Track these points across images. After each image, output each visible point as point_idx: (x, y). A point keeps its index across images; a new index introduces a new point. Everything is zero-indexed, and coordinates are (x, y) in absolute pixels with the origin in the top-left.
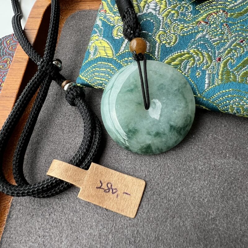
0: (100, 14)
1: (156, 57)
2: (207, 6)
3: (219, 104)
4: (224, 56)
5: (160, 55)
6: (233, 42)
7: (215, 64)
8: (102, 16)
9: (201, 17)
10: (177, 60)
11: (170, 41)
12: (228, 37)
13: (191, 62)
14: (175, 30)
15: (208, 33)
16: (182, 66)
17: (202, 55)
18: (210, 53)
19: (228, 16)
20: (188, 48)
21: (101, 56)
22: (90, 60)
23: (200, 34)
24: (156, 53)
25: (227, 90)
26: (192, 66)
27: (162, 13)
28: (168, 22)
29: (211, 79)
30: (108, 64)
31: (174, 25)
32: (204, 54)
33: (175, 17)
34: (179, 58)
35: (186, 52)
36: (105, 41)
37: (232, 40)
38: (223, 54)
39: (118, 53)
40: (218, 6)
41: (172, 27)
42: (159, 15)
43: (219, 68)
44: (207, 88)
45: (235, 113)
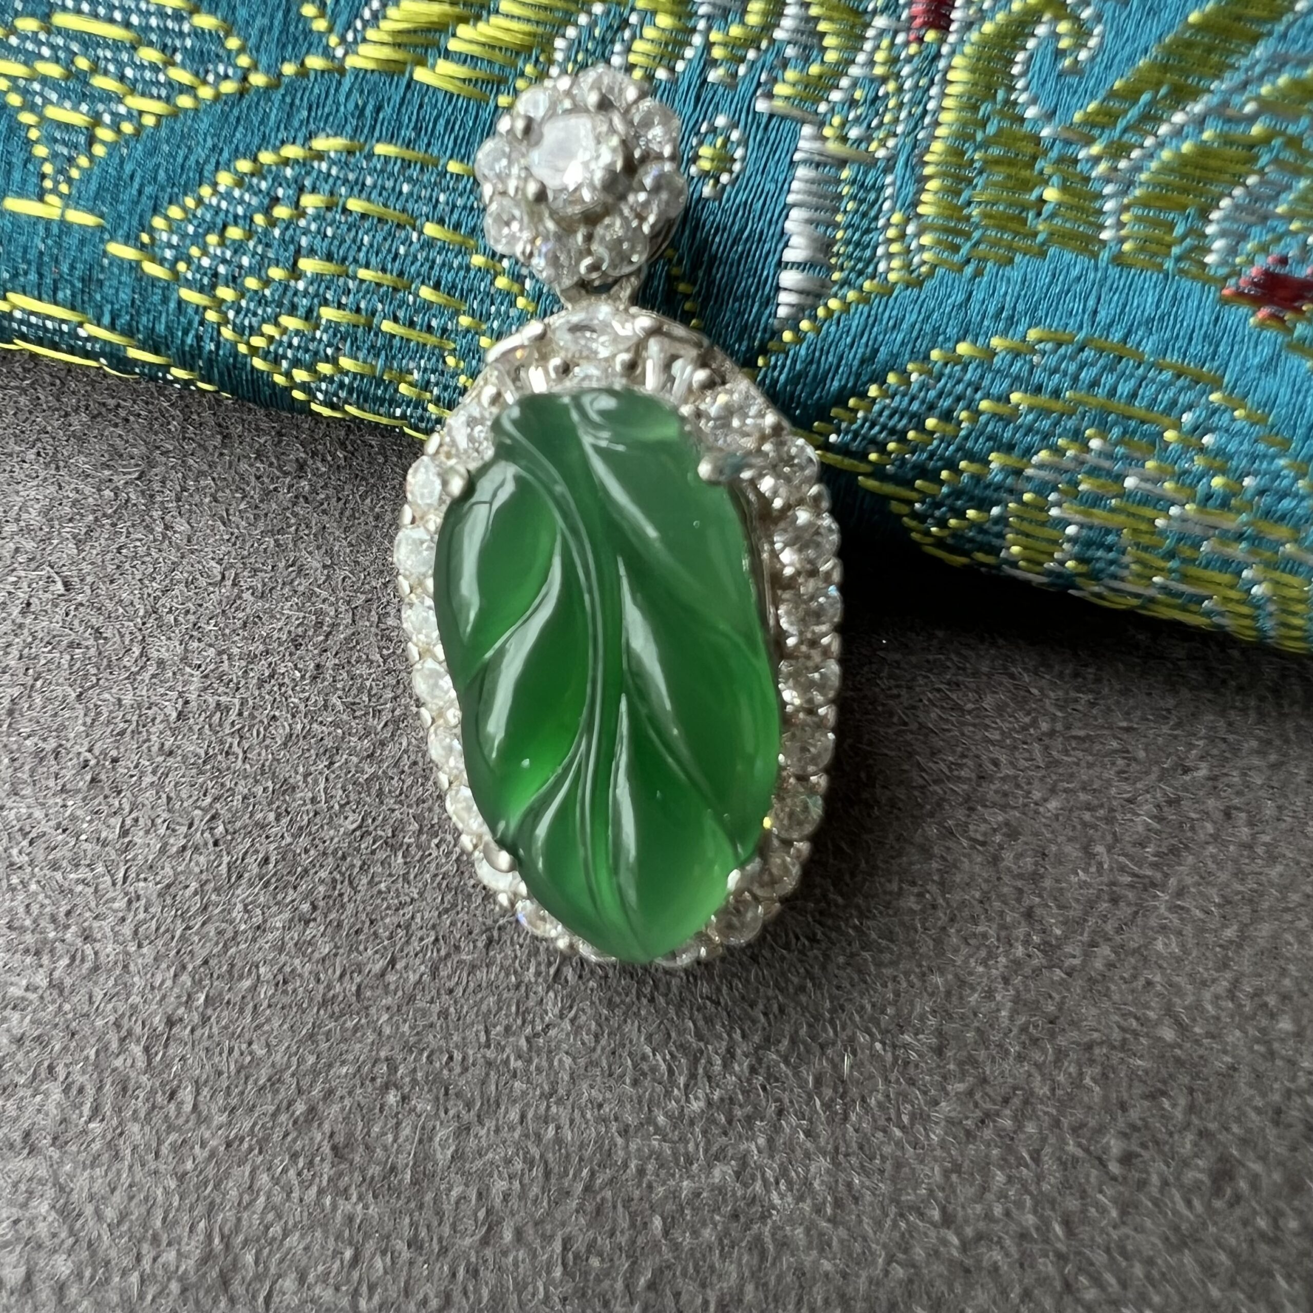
7: (893, 61)
13: (649, 32)
25: (995, 342)
26: (661, 74)
29: (839, 218)
43: (931, 106)
44: (800, 311)
45: (1059, 575)
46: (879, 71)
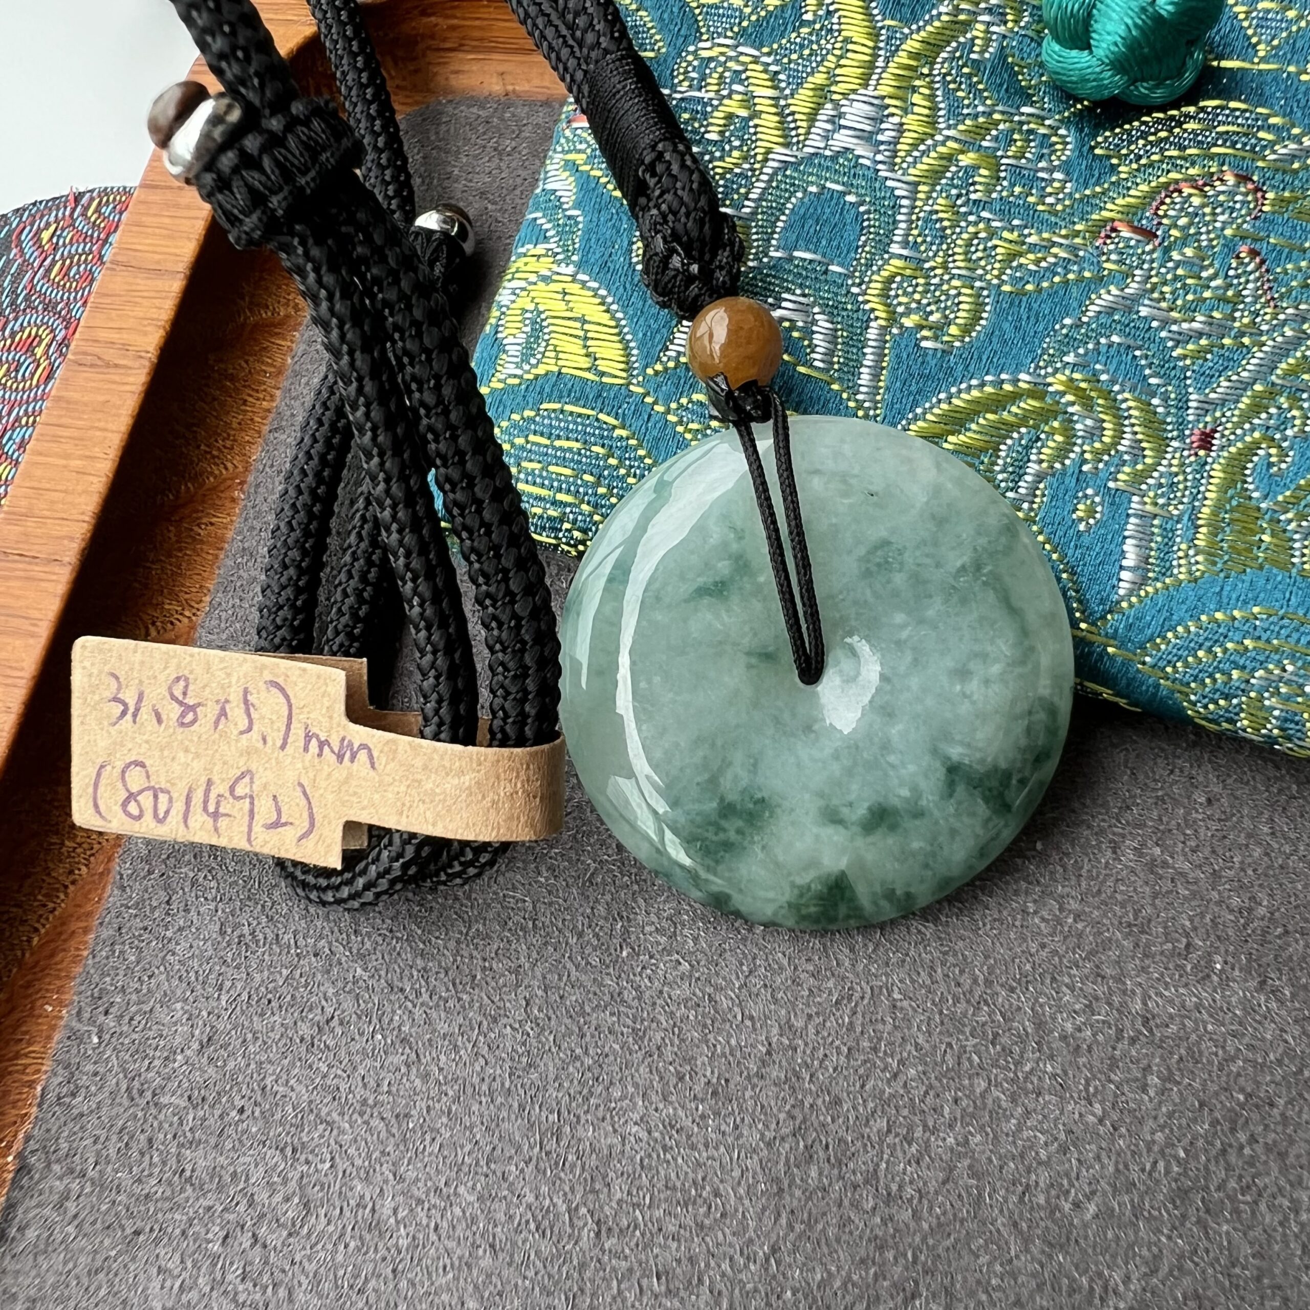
0: (568, 133)
1: (860, 397)
2: (1151, 138)
3: (1188, 684)
4: (1229, 425)
5: (888, 389)
6: (1283, 352)
7: (1182, 465)
8: (579, 147)
9: (1120, 201)
10: (974, 426)
11: (946, 317)
12: (1258, 320)
13: (1051, 444)
14: (974, 257)
15: (1152, 291)
16: (1000, 462)
17: (1114, 407)
18: (1155, 401)
19: (1265, 209)
20: (1042, 364)
21: (564, 370)
22: (501, 386)
23: (1109, 292)
24: (865, 378)
25: (1236, 613)
26: (1058, 465)
27: (909, 159)
28: (937, 212)
29: (1153, 545)
30: (602, 416)
31: (971, 229)
32: (1124, 406)
33: (978, 187)
34: (989, 416)
35: (1025, 386)
36: (589, 289)
37: (1279, 339)
38: (1228, 414)
39: (659, 359)
40: (1215, 145)
41: (959, 242)
42: (893, 171)
43: (1202, 489)
44: (1130, 593)
45: (1269, 737)
46: (1174, 469)
